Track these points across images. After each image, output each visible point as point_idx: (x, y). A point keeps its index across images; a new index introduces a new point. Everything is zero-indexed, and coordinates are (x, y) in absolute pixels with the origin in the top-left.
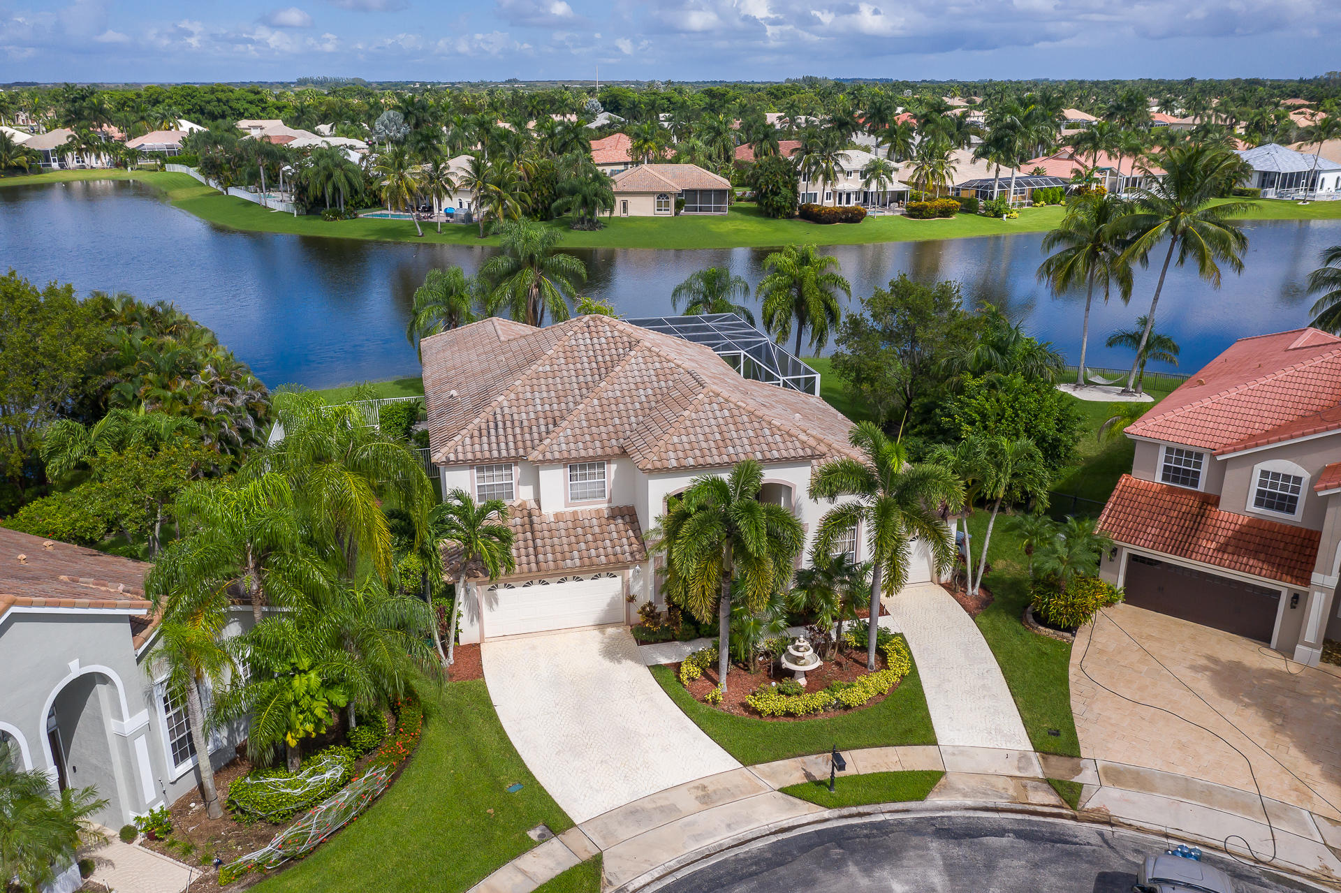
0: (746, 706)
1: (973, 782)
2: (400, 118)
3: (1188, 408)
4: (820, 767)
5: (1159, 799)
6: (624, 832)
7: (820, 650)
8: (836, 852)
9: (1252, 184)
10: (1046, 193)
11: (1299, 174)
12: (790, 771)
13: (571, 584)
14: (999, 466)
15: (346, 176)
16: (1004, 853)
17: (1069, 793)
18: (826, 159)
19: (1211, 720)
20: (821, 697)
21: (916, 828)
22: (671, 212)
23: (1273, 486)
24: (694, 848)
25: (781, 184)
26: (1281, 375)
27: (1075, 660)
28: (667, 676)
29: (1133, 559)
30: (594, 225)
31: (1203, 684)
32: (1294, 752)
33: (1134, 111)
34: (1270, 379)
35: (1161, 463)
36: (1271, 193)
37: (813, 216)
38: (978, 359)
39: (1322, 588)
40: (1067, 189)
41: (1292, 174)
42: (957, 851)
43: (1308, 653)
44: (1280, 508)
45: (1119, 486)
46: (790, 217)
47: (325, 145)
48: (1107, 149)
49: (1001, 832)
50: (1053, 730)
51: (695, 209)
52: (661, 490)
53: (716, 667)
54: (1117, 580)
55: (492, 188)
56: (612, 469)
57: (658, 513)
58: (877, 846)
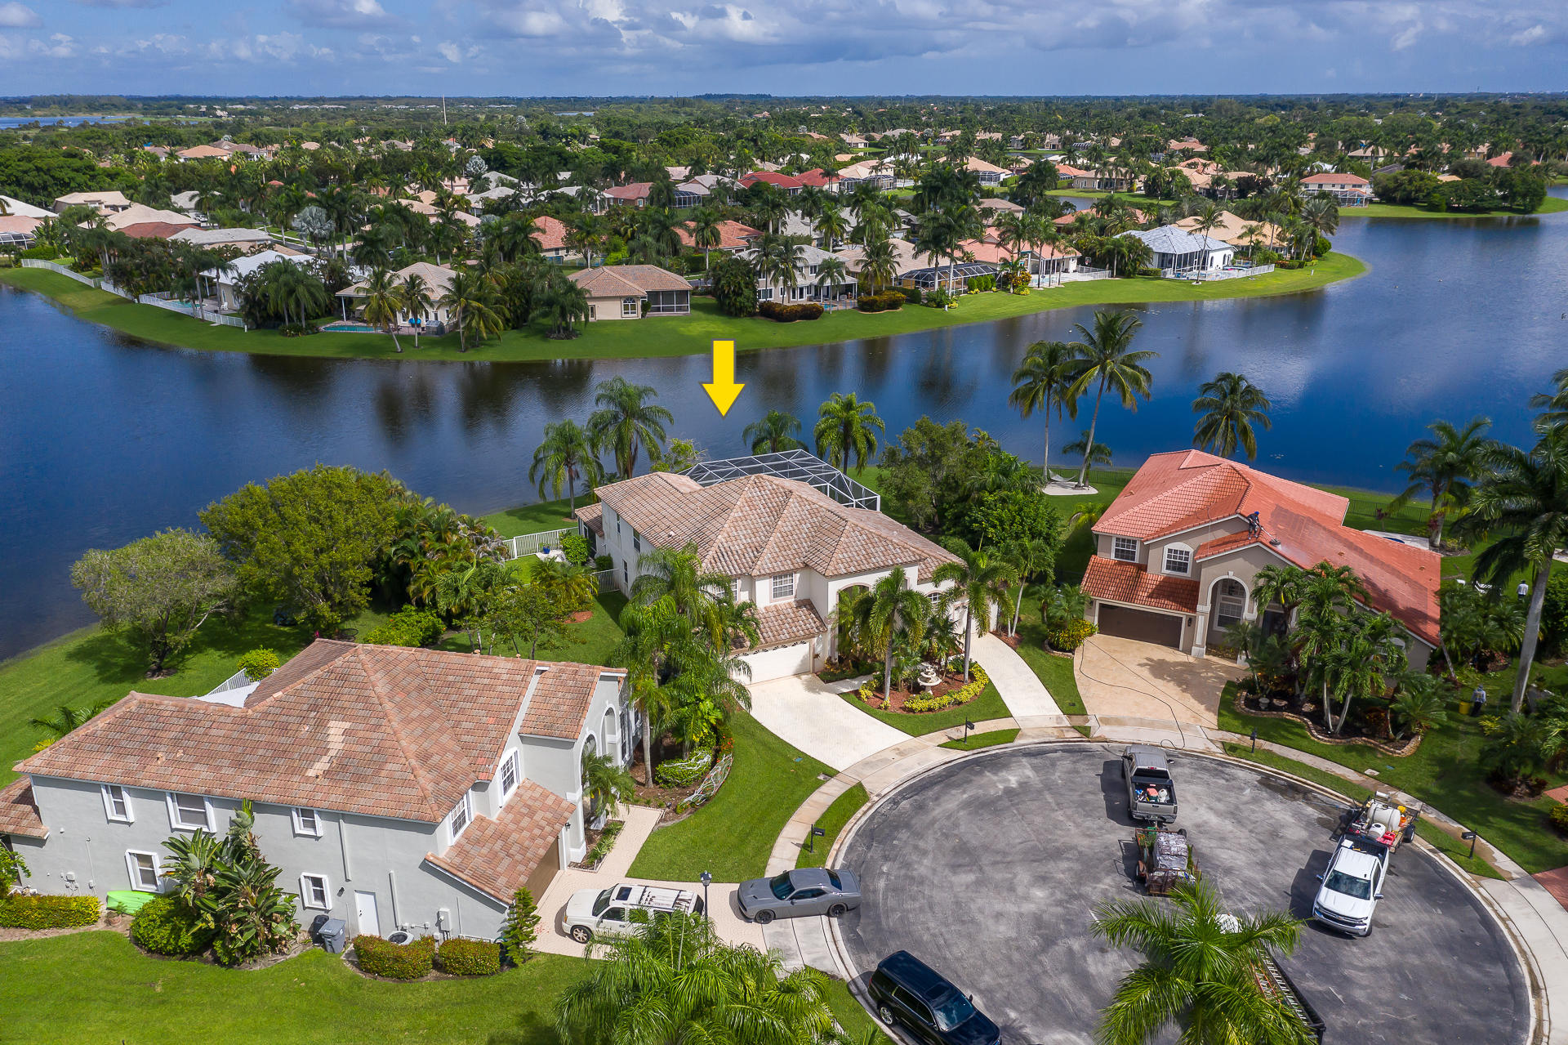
0: (904, 709)
1: (1036, 732)
2: (323, 213)
3: (1126, 513)
4: (959, 732)
5: (1128, 729)
6: (867, 772)
7: (939, 673)
8: (977, 768)
9: (1153, 265)
10: (979, 281)
11: (1192, 254)
12: (941, 737)
13: (781, 650)
14: (1026, 558)
15: (309, 291)
16: (1059, 759)
17: (1085, 731)
18: (785, 261)
19: (1151, 690)
20: (946, 699)
21: (1014, 754)
22: (637, 315)
23: (1175, 557)
24: (905, 775)
25: (743, 285)
26: (1175, 490)
27: (1076, 668)
28: (854, 698)
29: (1102, 606)
30: (568, 333)
31: (1145, 672)
32: (1192, 700)
33: (1044, 181)
34: (1169, 493)
35: (1114, 548)
36: (1170, 273)
37: (772, 314)
38: (994, 482)
39: (1203, 613)
40: (996, 275)
41: (1186, 255)
42: (1035, 761)
43: (1199, 649)
44: (1179, 570)
45: (1091, 563)
46: (751, 315)
47: (279, 259)
48: (1029, 240)
49: (1056, 751)
50: (1071, 704)
51: (658, 310)
52: (835, 587)
53: (880, 689)
54: (1094, 620)
55: (475, 304)
56: (797, 577)
57: (833, 602)
58: (996, 763)
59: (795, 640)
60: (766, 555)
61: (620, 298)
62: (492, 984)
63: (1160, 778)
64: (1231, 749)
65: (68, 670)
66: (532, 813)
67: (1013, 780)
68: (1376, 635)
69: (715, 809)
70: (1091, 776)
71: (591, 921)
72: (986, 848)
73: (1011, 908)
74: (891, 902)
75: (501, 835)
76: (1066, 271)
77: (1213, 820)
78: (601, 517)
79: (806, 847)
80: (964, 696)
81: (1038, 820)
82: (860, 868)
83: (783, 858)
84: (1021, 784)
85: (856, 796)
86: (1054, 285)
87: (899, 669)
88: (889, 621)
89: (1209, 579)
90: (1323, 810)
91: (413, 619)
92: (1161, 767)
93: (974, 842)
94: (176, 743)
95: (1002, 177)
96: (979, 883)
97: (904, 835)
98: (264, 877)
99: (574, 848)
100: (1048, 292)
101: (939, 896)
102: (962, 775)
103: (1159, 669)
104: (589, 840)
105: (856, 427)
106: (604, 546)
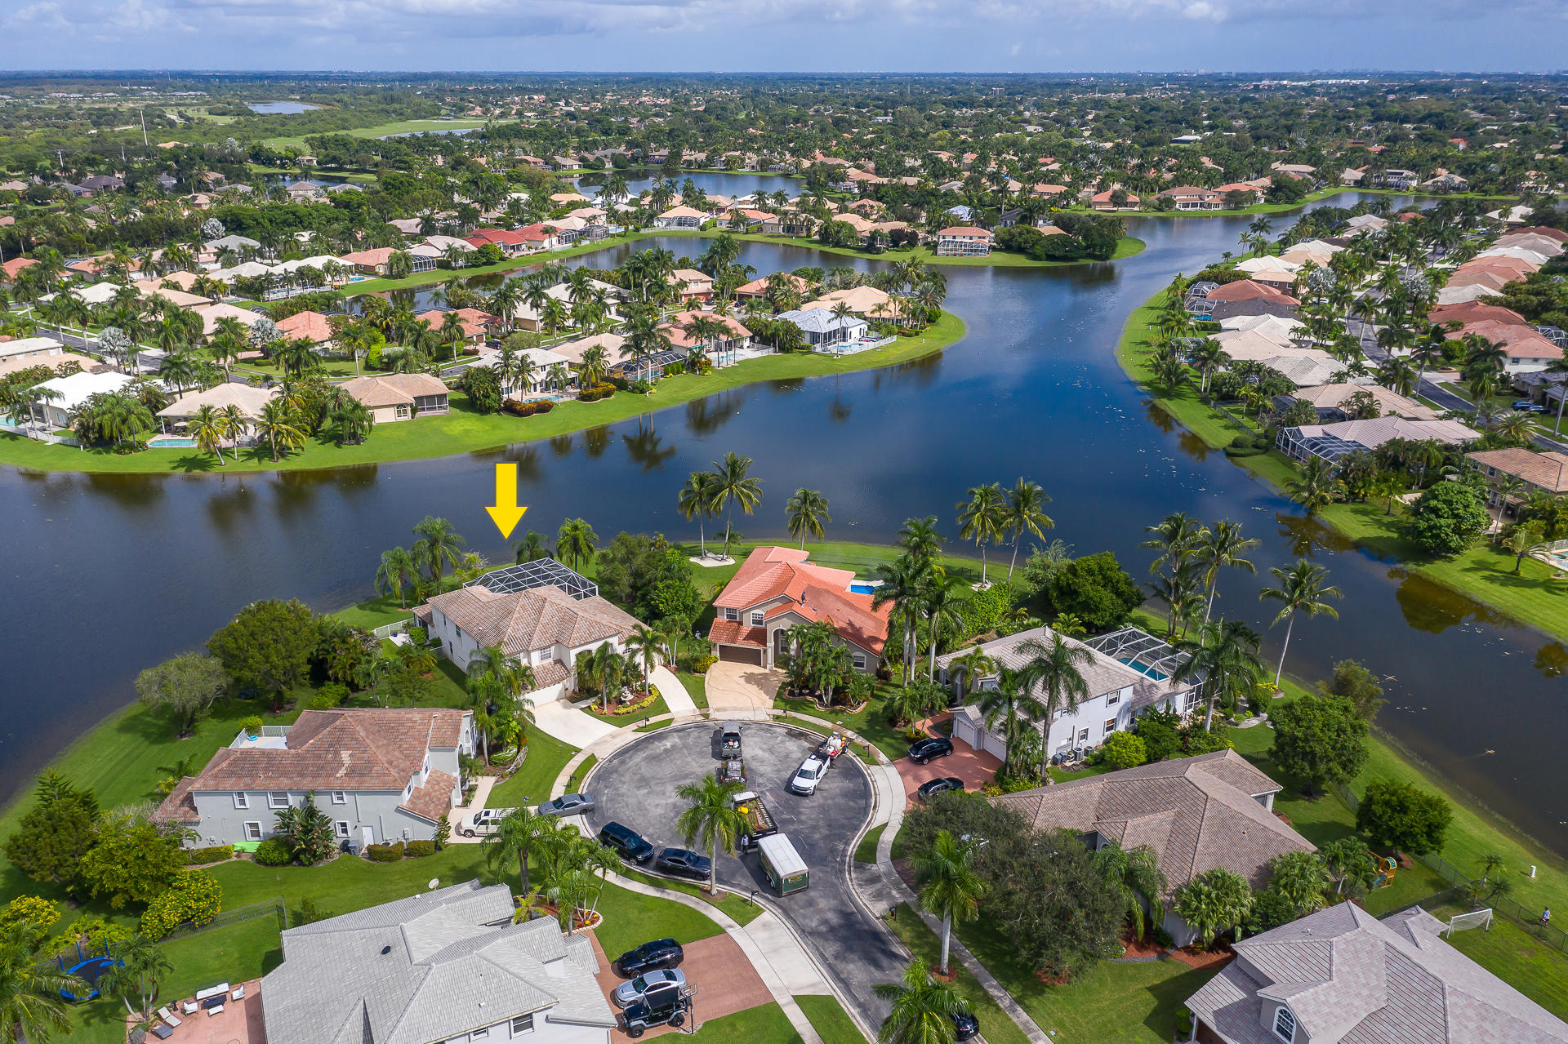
0: (614, 713)
1: (682, 719)
2: (121, 333)
4: (642, 724)
5: (729, 712)
6: (596, 748)
7: (632, 692)
8: (651, 740)
9: (806, 341)
10: (672, 367)
12: (634, 726)
13: (548, 688)
14: (676, 626)
16: (692, 732)
17: (706, 716)
19: (743, 690)
20: (636, 706)
21: (670, 732)
22: (407, 417)
23: (757, 617)
24: (616, 747)
27: (706, 680)
28: (588, 710)
29: (721, 646)
30: (357, 438)
32: (763, 694)
35: (725, 613)
36: (818, 348)
37: (512, 409)
39: (770, 647)
40: (686, 361)
41: (830, 332)
42: (680, 734)
43: (770, 665)
44: (758, 624)
45: (714, 622)
46: (498, 412)
49: (691, 728)
50: (701, 702)
51: (423, 409)
52: (574, 653)
53: (602, 704)
54: (716, 653)
55: (284, 426)
56: (553, 648)
57: (573, 660)
58: (660, 737)
59: (554, 682)
60: (535, 638)
61: (393, 406)
62: (432, 858)
63: (735, 737)
64: (777, 718)
65: (122, 740)
66: (438, 783)
67: (668, 744)
68: (837, 658)
69: (521, 774)
70: (707, 738)
71: (473, 827)
72: (653, 778)
73: (663, 802)
74: (609, 805)
75: (427, 794)
76: (742, 347)
77: (760, 753)
78: (431, 613)
79: (568, 786)
80: (645, 704)
81: (679, 762)
82: (594, 793)
83: (558, 791)
84: (672, 746)
85: (591, 760)
86: (731, 363)
87: (610, 693)
88: (603, 670)
89: (771, 630)
90: (813, 743)
91: (334, 690)
92: (736, 731)
93: (648, 775)
94: (266, 769)
95: (702, 221)
96: (649, 793)
97: (615, 776)
98: (325, 821)
99: (457, 800)
100: (726, 372)
101: (630, 800)
102: (644, 744)
103: (749, 678)
104: (463, 794)
105: (582, 542)
106: (433, 633)
